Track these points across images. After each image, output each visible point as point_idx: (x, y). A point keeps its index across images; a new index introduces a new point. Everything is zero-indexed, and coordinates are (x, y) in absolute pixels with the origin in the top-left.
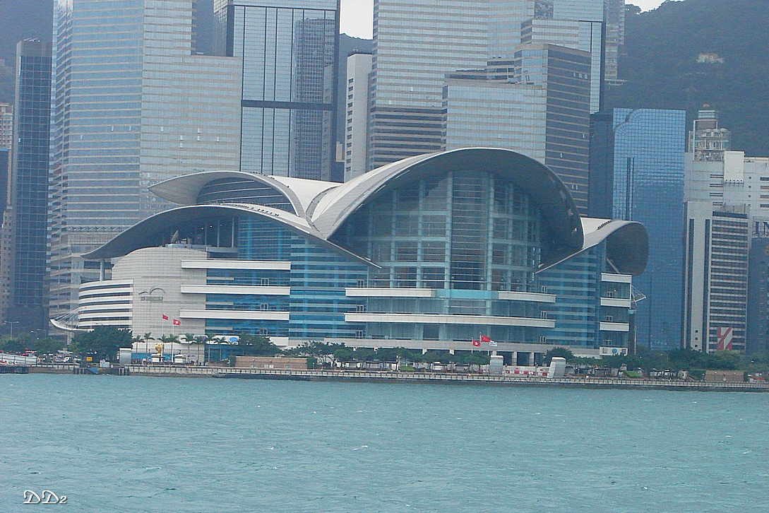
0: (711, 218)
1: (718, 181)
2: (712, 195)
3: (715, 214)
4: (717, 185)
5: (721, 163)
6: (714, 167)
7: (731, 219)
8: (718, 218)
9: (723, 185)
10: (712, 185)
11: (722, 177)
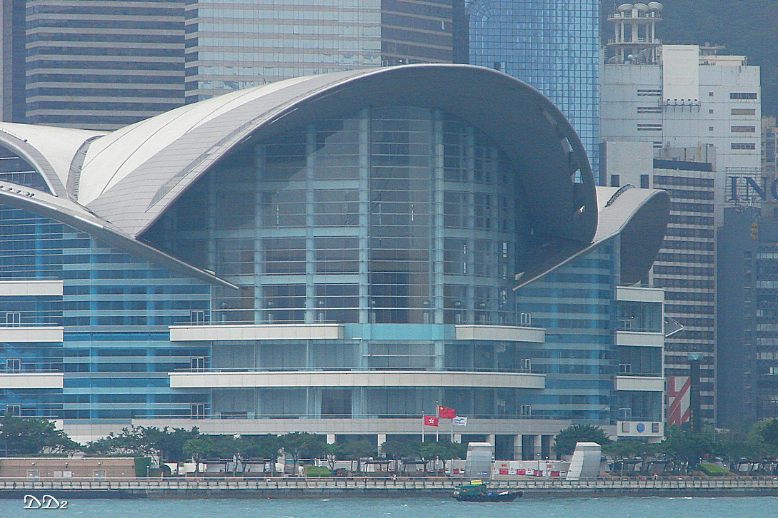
0: (650, 171)
1: (652, 102)
2: (641, 127)
3: (658, 164)
4: (649, 110)
5: (656, 68)
6: (644, 76)
7: (684, 174)
8: (663, 172)
9: (661, 108)
10: (641, 110)
11: (659, 93)
